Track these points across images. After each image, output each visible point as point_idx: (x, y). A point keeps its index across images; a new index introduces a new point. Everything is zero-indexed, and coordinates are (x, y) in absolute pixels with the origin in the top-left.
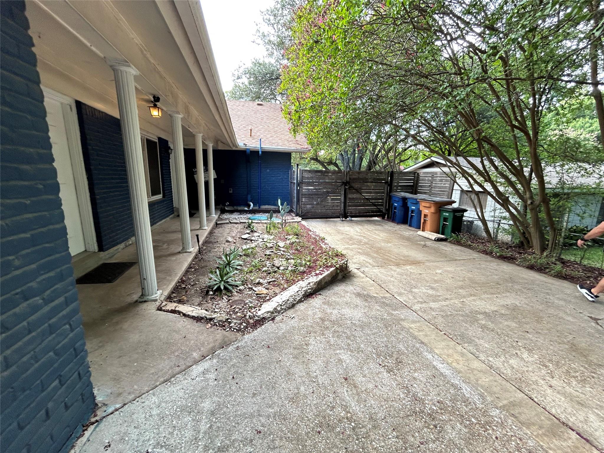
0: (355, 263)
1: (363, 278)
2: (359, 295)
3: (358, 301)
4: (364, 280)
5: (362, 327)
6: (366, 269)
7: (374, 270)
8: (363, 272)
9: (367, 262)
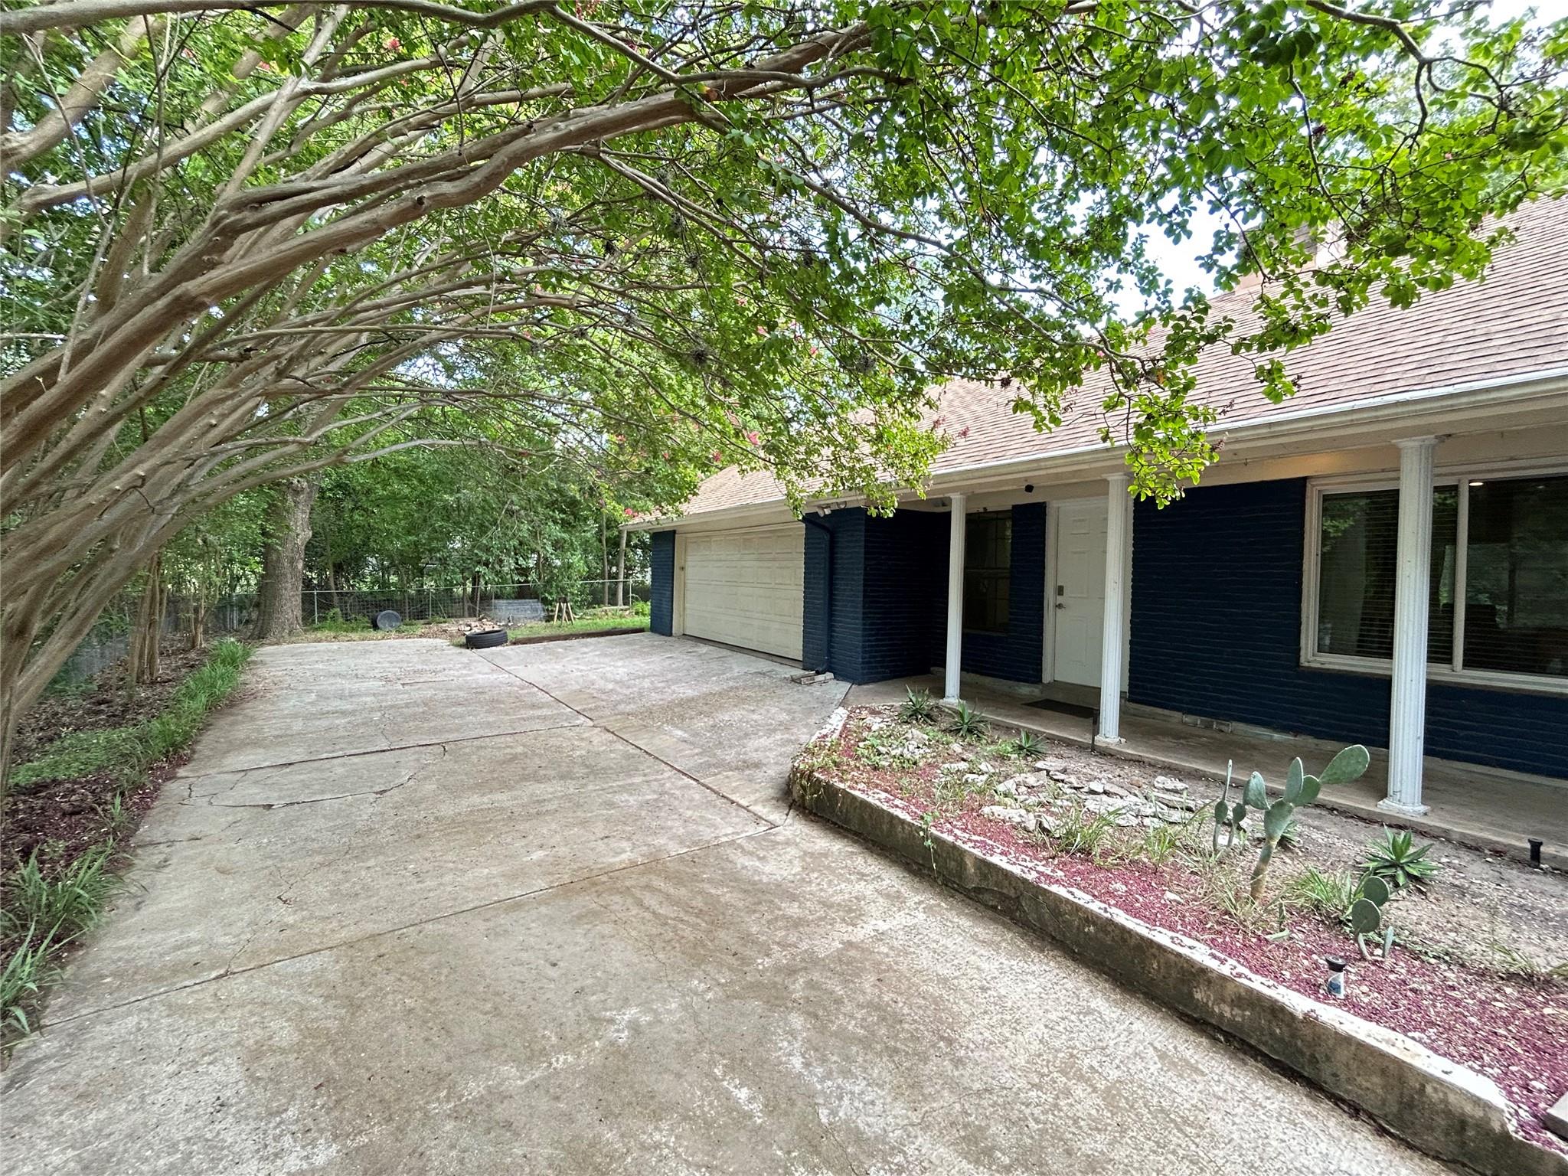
0: (787, 843)
1: (756, 802)
2: (757, 765)
3: (755, 756)
4: (753, 798)
5: (746, 735)
6: (751, 830)
7: (730, 830)
8: (758, 819)
9: (751, 854)
